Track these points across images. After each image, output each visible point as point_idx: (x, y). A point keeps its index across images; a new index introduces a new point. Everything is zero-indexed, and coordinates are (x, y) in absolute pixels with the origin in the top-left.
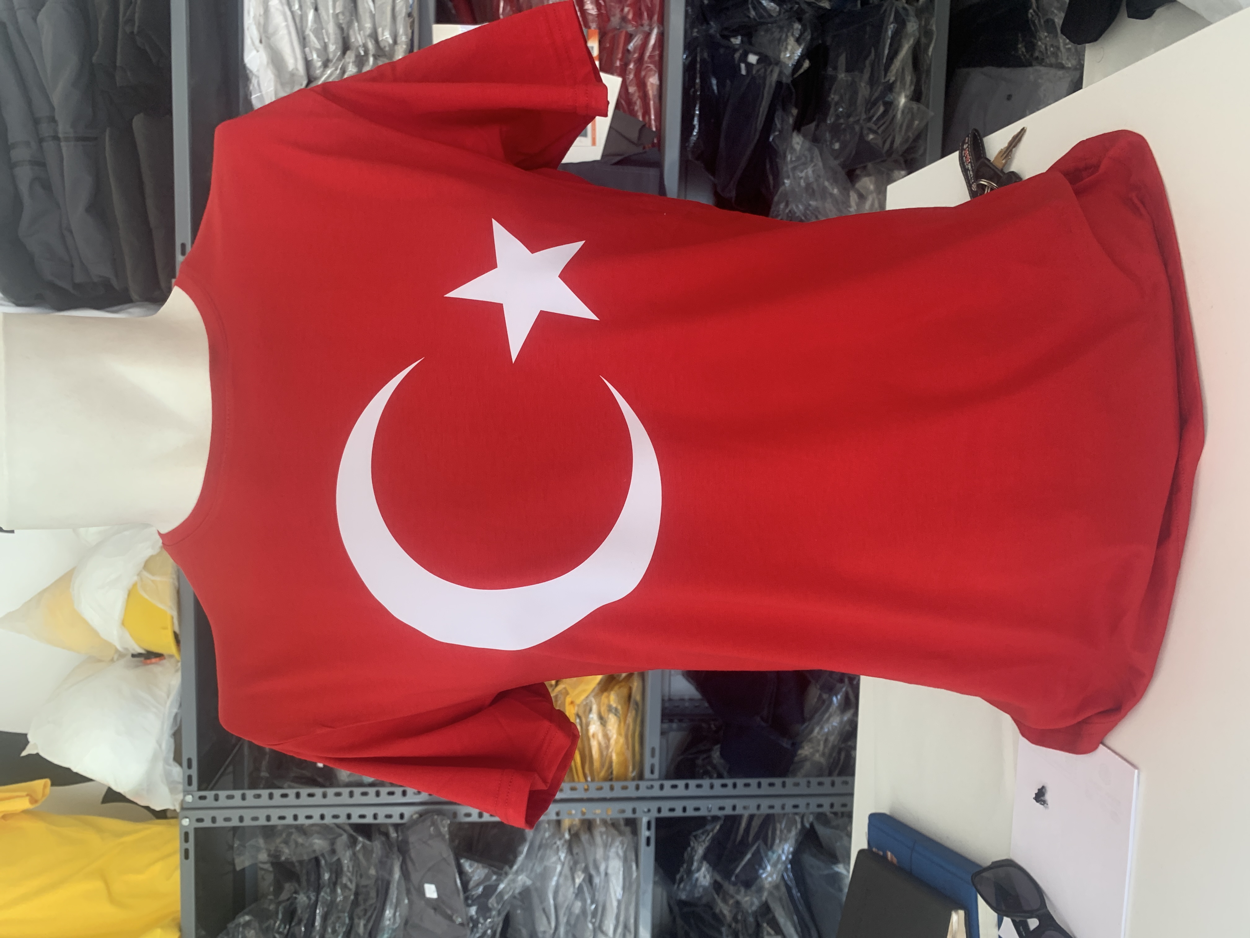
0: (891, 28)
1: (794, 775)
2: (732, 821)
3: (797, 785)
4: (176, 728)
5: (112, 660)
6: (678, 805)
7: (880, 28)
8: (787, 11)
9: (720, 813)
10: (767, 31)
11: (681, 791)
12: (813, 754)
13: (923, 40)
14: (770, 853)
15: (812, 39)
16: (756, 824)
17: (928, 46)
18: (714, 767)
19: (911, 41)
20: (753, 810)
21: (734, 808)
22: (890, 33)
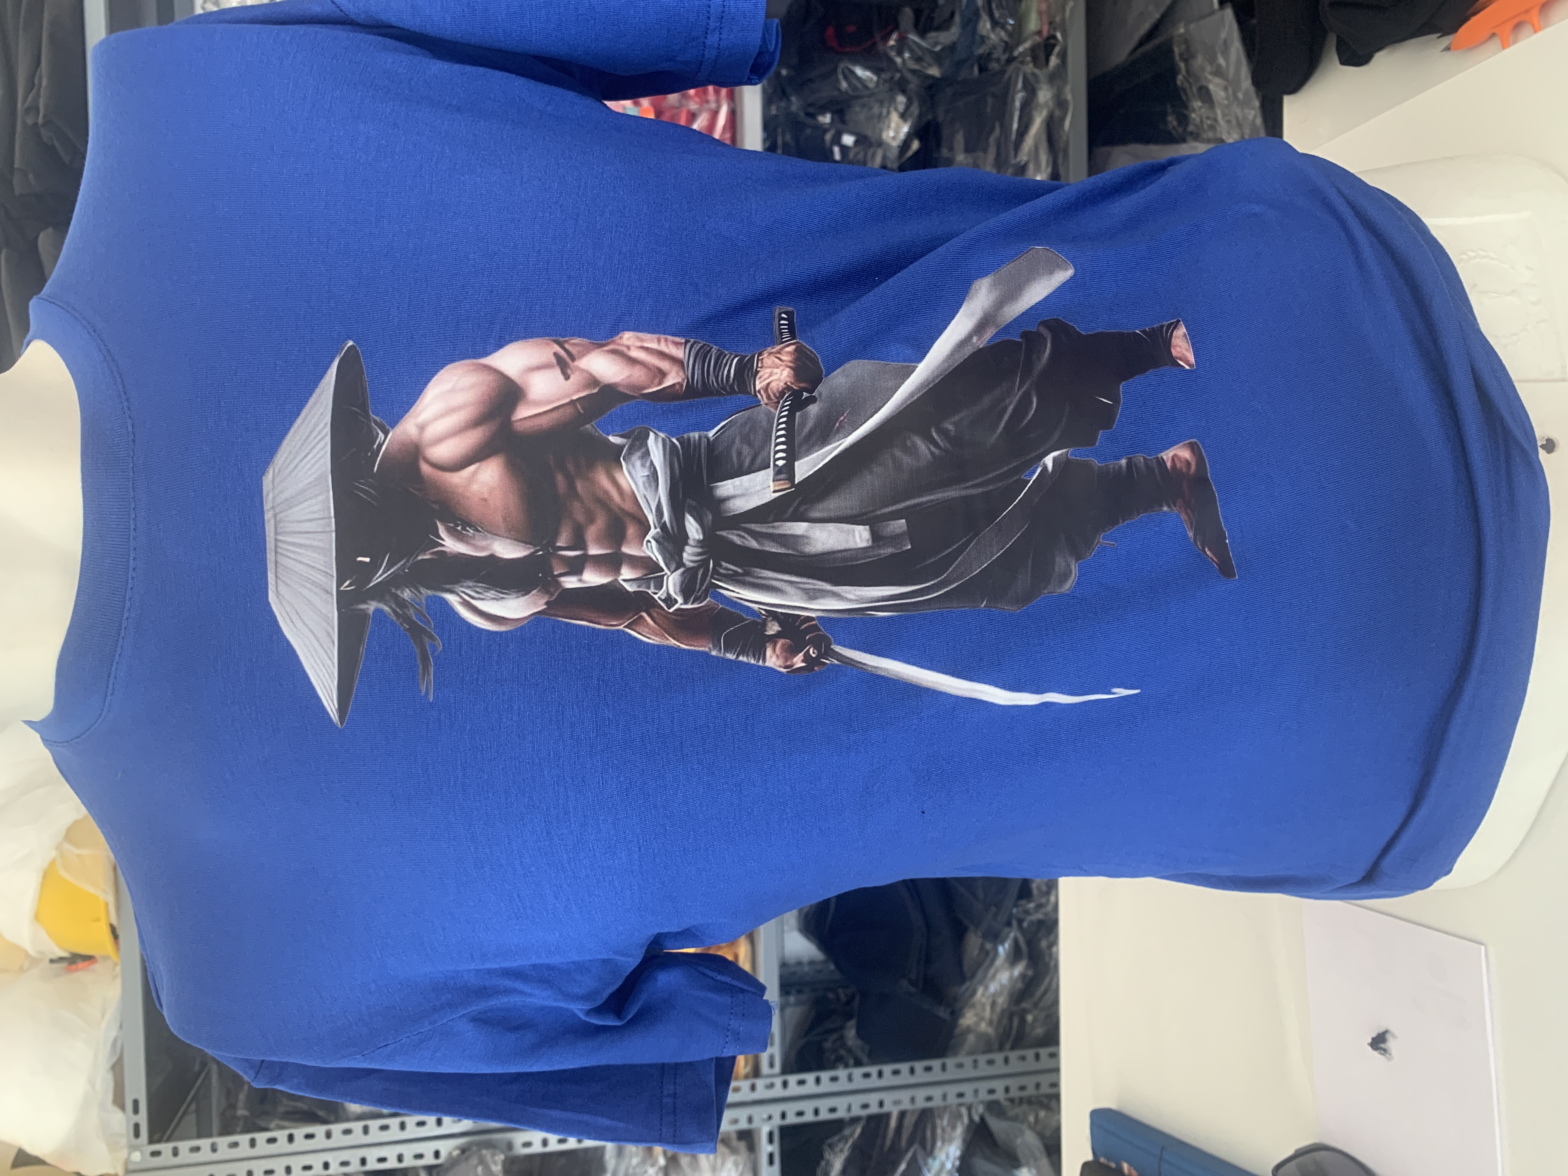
0: (1019, 98)
1: (955, 1054)
2: (877, 1122)
3: (960, 1066)
4: (114, 1059)
5: (22, 970)
6: (808, 1107)
7: (1004, 100)
8: (885, 81)
9: (864, 1113)
10: (863, 106)
11: (810, 1087)
12: (977, 1024)
13: (1057, 113)
14: (930, 1161)
15: (920, 116)
16: (909, 1122)
17: (1063, 119)
18: (849, 1051)
19: (1045, 113)
20: (906, 1105)
21: (881, 1104)
22: (1018, 104)
